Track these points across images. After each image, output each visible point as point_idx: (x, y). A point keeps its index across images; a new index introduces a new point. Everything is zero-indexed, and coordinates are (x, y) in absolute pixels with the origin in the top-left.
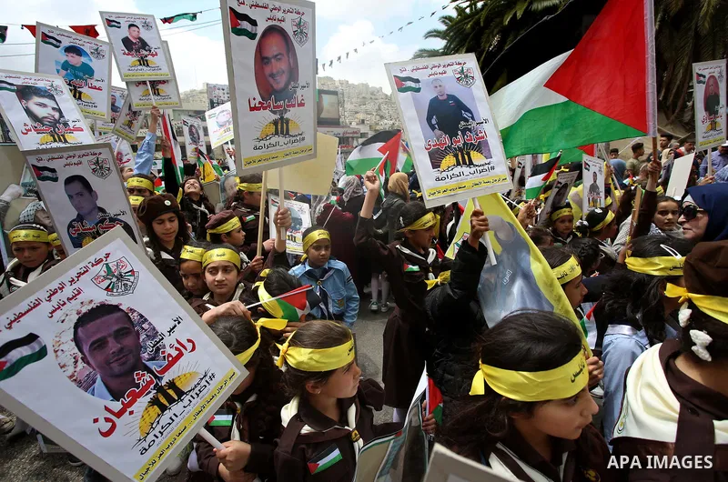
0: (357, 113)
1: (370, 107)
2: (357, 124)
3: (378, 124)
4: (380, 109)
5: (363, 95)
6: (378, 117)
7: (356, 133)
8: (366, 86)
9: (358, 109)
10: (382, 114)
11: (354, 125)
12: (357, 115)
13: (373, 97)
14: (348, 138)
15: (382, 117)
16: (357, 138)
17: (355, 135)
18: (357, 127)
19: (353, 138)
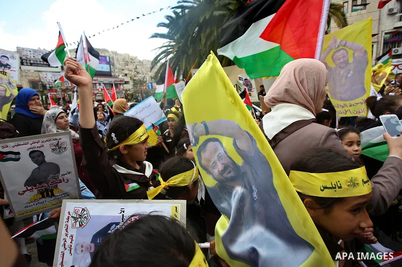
0: (123, 70)
1: (131, 67)
2: (123, 76)
3: (135, 76)
4: (136, 68)
5: (127, 60)
6: (135, 73)
7: (122, 81)
8: (128, 55)
9: (123, 68)
10: (138, 71)
11: (121, 76)
12: (123, 72)
13: (133, 61)
14: (118, 84)
15: (138, 73)
16: (123, 84)
17: (121, 82)
18: (123, 78)
19: (120, 84)
